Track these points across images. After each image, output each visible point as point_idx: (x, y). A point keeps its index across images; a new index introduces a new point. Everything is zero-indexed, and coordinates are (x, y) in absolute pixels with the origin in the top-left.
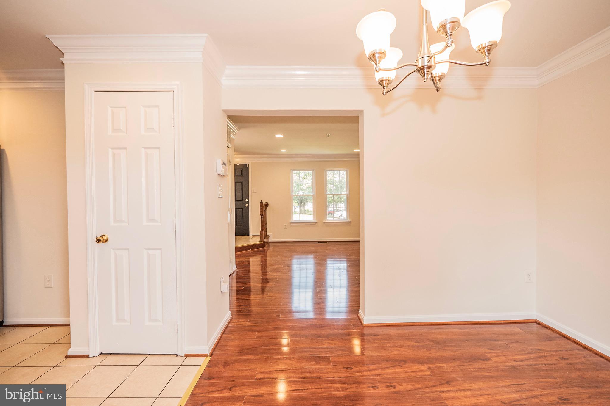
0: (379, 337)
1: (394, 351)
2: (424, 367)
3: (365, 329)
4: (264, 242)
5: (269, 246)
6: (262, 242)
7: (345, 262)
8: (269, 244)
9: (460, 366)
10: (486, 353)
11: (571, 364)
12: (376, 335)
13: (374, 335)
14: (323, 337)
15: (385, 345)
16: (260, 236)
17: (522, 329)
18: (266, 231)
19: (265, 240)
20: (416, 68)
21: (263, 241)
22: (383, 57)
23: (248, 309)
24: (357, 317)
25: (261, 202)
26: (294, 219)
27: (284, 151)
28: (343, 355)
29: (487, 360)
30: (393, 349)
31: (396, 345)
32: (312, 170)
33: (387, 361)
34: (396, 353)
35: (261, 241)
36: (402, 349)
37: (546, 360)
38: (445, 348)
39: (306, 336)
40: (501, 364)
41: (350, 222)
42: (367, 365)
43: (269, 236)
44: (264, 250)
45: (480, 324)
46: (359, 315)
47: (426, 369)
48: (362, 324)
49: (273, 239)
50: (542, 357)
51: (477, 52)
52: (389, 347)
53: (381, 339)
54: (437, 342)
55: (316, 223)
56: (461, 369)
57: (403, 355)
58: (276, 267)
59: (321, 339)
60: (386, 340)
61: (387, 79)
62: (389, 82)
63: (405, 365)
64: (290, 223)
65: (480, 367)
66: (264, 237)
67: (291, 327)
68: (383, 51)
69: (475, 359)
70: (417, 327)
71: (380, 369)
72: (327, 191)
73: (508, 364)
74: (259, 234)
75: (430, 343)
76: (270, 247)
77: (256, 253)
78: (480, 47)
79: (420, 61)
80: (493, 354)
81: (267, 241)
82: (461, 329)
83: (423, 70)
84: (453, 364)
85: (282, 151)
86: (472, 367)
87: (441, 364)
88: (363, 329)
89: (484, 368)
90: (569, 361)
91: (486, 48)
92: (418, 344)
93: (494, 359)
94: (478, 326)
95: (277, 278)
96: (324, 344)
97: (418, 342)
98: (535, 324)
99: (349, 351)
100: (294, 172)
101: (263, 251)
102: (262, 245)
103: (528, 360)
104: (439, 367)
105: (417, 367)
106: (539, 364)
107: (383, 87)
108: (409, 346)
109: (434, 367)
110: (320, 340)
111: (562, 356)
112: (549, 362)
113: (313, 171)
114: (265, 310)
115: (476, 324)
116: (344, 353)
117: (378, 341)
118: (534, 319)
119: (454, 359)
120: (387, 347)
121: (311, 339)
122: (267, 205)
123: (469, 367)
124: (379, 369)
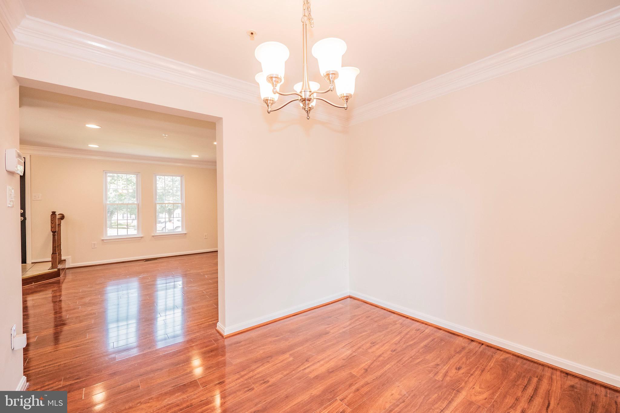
0: (242, 343)
1: (260, 351)
2: (287, 355)
3: (226, 340)
4: (59, 270)
5: (65, 274)
6: (56, 270)
7: (181, 279)
8: (65, 272)
9: (312, 344)
10: (326, 328)
11: (372, 319)
12: (240, 342)
13: (237, 343)
14: (182, 363)
15: (250, 349)
16: (51, 261)
17: (343, 304)
18: (60, 254)
19: (60, 266)
20: (300, 98)
21: (56, 268)
22: (279, 82)
23: (55, 365)
24: (215, 331)
25: (54, 213)
26: (109, 235)
27: (93, 146)
28: (212, 373)
29: (327, 333)
30: (258, 349)
31: (260, 345)
32: (137, 173)
33: (256, 362)
34: (261, 352)
35: (53, 267)
36: (265, 347)
37: (360, 321)
38: (299, 334)
39: (161, 369)
40: (337, 333)
41: (186, 234)
42: (238, 373)
43: (65, 260)
44: (59, 280)
45: (317, 308)
46: (218, 328)
47: (289, 356)
48: (222, 336)
49: (73, 264)
50: (357, 320)
51: (340, 98)
52: (254, 349)
53: (245, 345)
54: (292, 332)
55: (142, 237)
56: (313, 346)
57: (268, 351)
58: (90, 300)
59: (181, 365)
60: (249, 343)
61: (272, 99)
62: (273, 102)
63: (272, 360)
64: (103, 240)
65: (325, 340)
66: (58, 263)
67: (136, 365)
68: (279, 77)
69: (320, 335)
70: (273, 323)
71: (252, 371)
72: (156, 199)
73: (341, 331)
74: (50, 259)
75: (287, 334)
76: (67, 275)
77: (45, 287)
78: (342, 95)
79: (303, 93)
80: (331, 328)
81: (63, 267)
82: (306, 315)
83: (305, 101)
84: (307, 345)
85: (89, 145)
86: (320, 342)
87: (299, 348)
88: (224, 340)
89: (327, 340)
90: (370, 318)
91: (345, 98)
92: (278, 338)
93: (332, 331)
94: (317, 309)
95: (95, 314)
96: (186, 370)
97: (277, 337)
98: (349, 298)
99: (216, 367)
100: (108, 174)
101: (58, 283)
102: (57, 274)
103: (351, 324)
104: (298, 351)
105: (281, 358)
106: (357, 325)
107: (268, 105)
108: (271, 342)
109: (294, 353)
110: (180, 367)
111: (367, 316)
112: (362, 322)
113: (137, 175)
114: (87, 357)
115: (315, 309)
116: (211, 370)
117: (242, 347)
118: (348, 295)
119: (307, 341)
120: (252, 350)
121: (167, 370)
122: (62, 217)
123: (318, 343)
124: (250, 372)
